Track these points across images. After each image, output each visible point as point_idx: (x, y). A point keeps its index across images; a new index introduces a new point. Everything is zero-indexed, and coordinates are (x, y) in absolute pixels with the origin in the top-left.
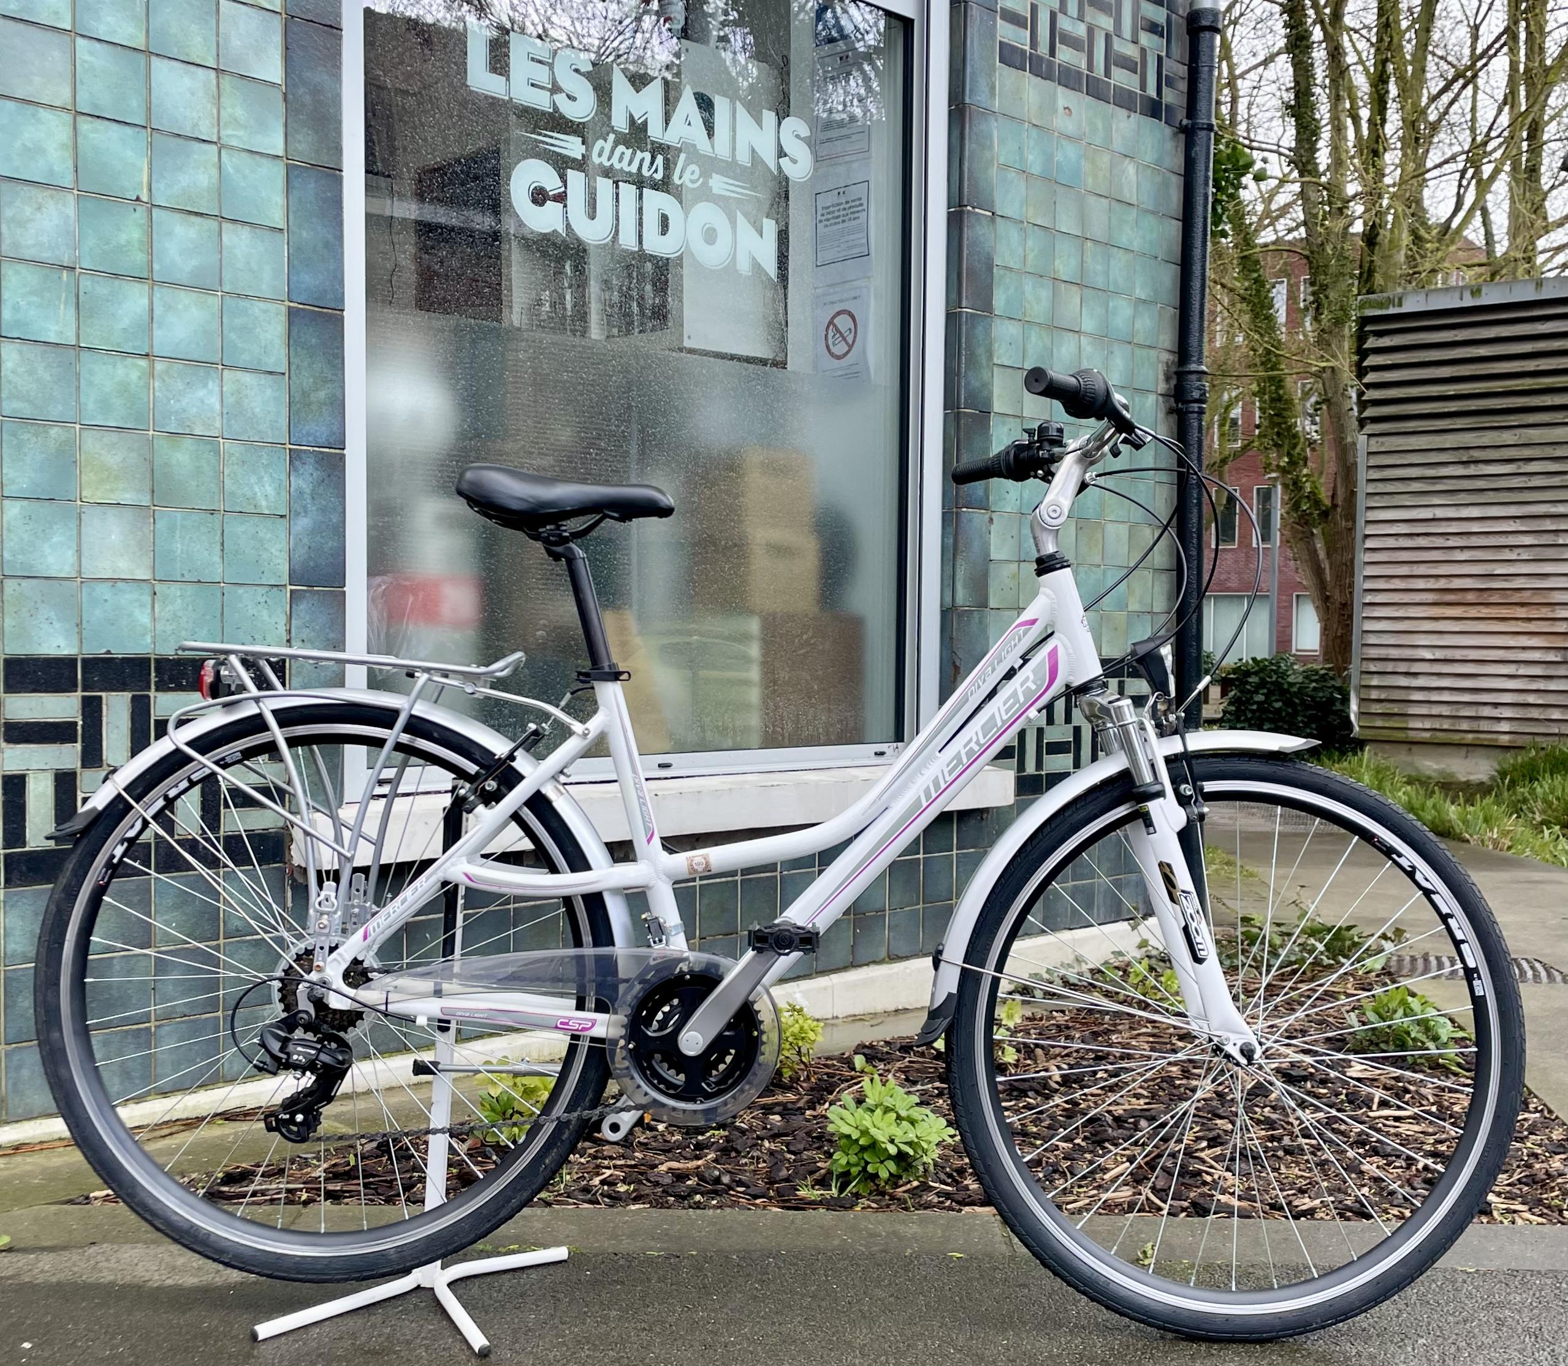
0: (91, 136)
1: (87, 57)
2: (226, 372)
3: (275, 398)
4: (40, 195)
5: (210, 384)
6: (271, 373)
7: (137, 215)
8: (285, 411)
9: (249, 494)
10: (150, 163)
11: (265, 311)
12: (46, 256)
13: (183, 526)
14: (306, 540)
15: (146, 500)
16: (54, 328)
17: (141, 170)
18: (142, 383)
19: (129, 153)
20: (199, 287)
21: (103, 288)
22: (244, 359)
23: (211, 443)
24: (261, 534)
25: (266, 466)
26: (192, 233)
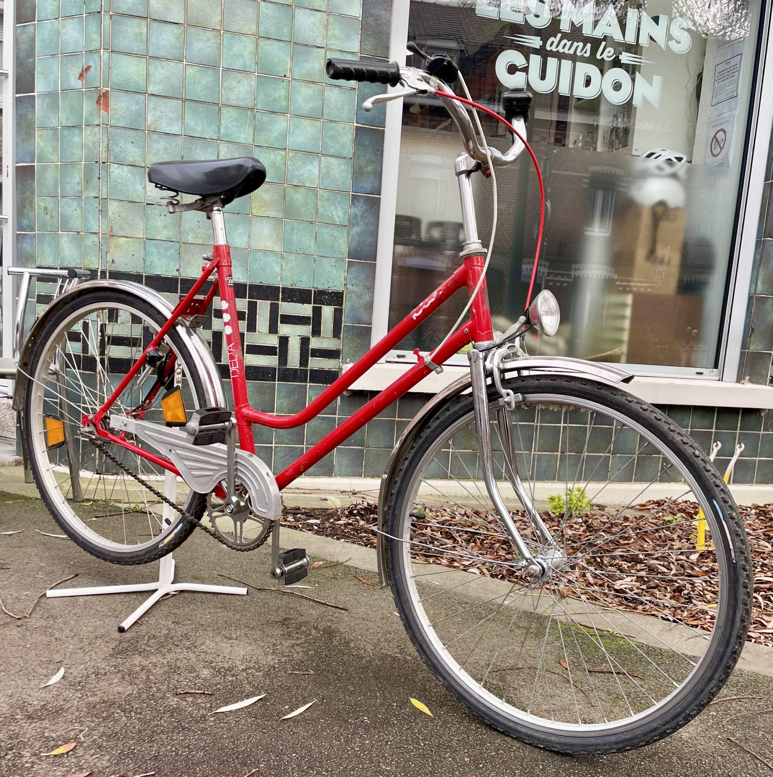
0: (264, 47)
1: (265, 11)
2: (323, 158)
3: (346, 171)
4: (240, 76)
5: (315, 163)
6: (345, 158)
7: (284, 84)
8: (350, 176)
9: (330, 215)
10: (292, 59)
11: (344, 128)
12: (241, 104)
13: (298, 228)
14: (357, 238)
15: (281, 216)
16: (243, 136)
17: (287, 63)
18: (282, 162)
19: (282, 55)
20: (311, 117)
21: (266, 118)
22: (332, 151)
23: (313, 190)
24: (335, 234)
25: (339, 202)
26: (310, 92)
